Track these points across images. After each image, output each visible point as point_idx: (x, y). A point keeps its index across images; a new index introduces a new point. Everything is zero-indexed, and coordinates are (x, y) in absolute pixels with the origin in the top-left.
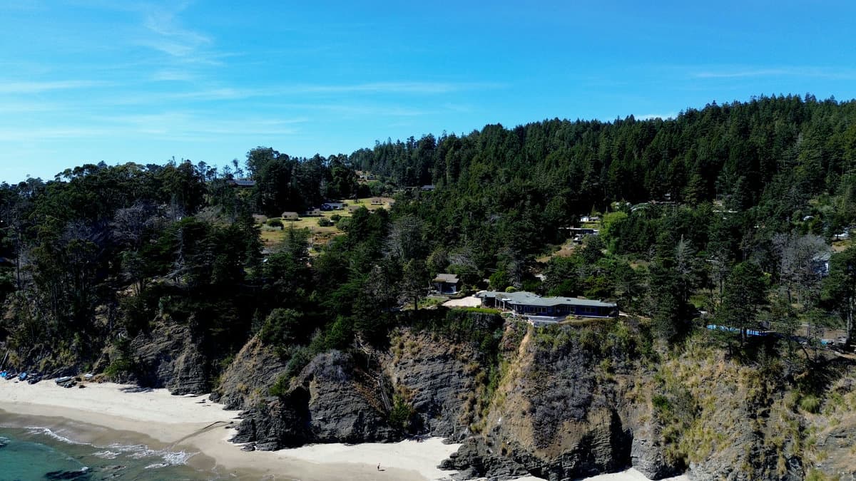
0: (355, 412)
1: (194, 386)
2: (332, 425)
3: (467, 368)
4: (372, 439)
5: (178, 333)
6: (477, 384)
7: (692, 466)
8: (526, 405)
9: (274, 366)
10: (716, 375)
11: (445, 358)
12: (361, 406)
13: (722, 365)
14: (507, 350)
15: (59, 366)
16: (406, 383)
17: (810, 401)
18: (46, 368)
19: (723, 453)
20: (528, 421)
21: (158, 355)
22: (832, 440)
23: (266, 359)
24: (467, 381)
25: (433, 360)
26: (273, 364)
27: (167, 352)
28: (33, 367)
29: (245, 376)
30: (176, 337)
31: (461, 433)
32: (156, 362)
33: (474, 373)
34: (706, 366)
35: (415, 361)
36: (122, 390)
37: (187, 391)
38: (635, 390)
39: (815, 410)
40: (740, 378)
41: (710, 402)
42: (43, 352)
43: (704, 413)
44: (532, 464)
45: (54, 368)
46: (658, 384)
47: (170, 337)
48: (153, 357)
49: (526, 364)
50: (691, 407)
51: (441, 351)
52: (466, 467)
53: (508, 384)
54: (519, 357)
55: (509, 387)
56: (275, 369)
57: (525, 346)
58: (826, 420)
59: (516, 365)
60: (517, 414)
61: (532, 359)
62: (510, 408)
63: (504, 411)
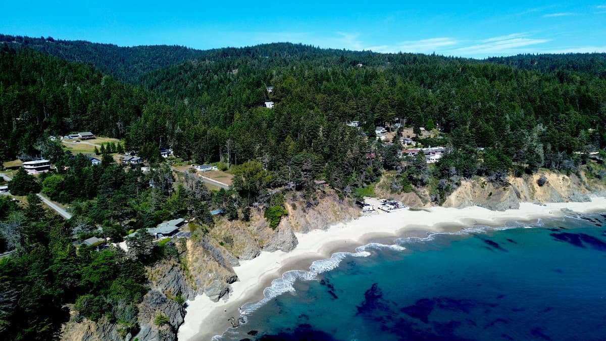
0: (178, 309)
3: (179, 268)
6: (184, 272)
7: (240, 257)
8: (217, 264)
9: (109, 328)
10: (229, 227)
11: (172, 268)
12: (177, 305)
13: (230, 223)
14: (183, 252)
16: (166, 289)
17: (248, 223)
19: (247, 247)
20: (222, 267)
22: (258, 231)
23: (103, 328)
24: (181, 273)
25: (169, 272)
26: (107, 328)
31: (193, 293)
33: (181, 268)
34: (224, 226)
35: (163, 277)
39: (249, 226)
40: (238, 225)
41: (233, 236)
43: (234, 240)
44: (232, 280)
46: (215, 239)
49: (199, 251)
50: (228, 241)
51: (170, 267)
52: (225, 293)
53: (194, 264)
54: (190, 252)
55: (196, 265)
56: (111, 330)
57: (192, 246)
58: (253, 227)
59: (190, 256)
60: (218, 268)
61: (202, 248)
62: (213, 268)
63: (211, 271)
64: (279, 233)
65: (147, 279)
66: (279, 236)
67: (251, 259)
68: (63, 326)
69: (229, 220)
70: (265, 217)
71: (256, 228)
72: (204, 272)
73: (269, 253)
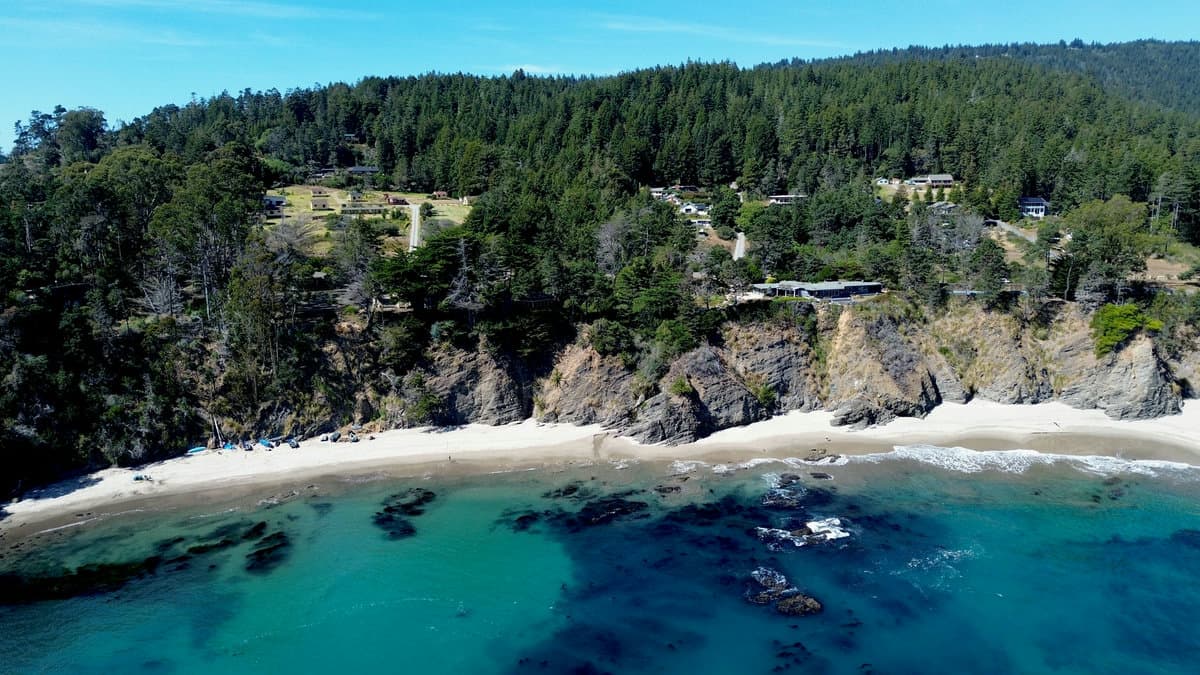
0: (741, 398)
1: (513, 414)
2: (724, 414)
3: (800, 350)
4: (756, 420)
5: (470, 361)
6: (811, 362)
7: (980, 390)
8: (879, 367)
9: (621, 375)
10: (979, 325)
11: (782, 343)
12: (743, 393)
13: (983, 317)
14: (828, 329)
15: (310, 423)
16: (754, 370)
17: (1042, 332)
18: (295, 428)
19: (1005, 376)
20: (887, 377)
21: (452, 388)
22: (1063, 354)
23: (610, 370)
24: (803, 360)
25: (772, 347)
26: (617, 373)
27: (463, 383)
28: (270, 431)
29: (591, 390)
30: (470, 366)
31: (814, 403)
32: (452, 398)
33: (807, 353)
34: (968, 320)
35: (756, 350)
36: (425, 432)
37: (509, 420)
38: (924, 346)
39: (1045, 338)
40: (1002, 323)
41: (982, 344)
42: (279, 410)
43: (980, 352)
44: (902, 408)
45: (303, 426)
46: (935, 339)
47: (461, 368)
48: (448, 392)
49: (857, 337)
50: (967, 351)
51: (777, 339)
52: (860, 419)
53: (840, 356)
54: (841, 333)
55: (843, 358)
56: (622, 378)
57: (847, 323)
58: (1053, 343)
59: (839, 340)
60: (876, 374)
61: (863, 332)
62: (866, 371)
63: (860, 375)
64: (1115, 370)
65: (724, 341)
66: (1112, 376)
67: (1004, 403)
68: (568, 348)
69: (984, 310)
70: (1091, 327)
71: (1059, 347)
72: (847, 376)
73: (1069, 408)
